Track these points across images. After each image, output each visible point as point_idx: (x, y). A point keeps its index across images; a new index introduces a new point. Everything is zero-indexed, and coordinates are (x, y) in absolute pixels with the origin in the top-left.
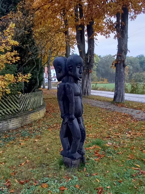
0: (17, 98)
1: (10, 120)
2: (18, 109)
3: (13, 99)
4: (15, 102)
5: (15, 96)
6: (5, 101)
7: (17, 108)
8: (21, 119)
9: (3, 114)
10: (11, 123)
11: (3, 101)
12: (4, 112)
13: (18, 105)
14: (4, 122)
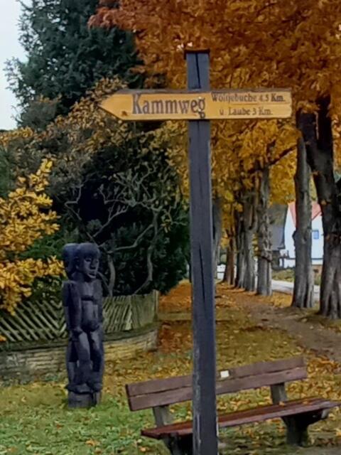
0: (54, 307)
1: (33, 353)
2: (56, 332)
3: (44, 310)
4: (49, 317)
5: (51, 304)
6: (26, 312)
7: (53, 330)
8: (59, 354)
9: (20, 338)
10: (34, 359)
11: (21, 311)
12: (21, 334)
13: (55, 323)
14: (20, 355)
